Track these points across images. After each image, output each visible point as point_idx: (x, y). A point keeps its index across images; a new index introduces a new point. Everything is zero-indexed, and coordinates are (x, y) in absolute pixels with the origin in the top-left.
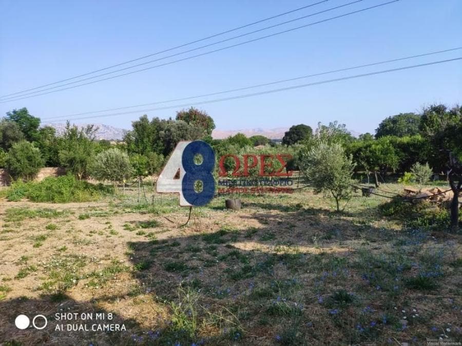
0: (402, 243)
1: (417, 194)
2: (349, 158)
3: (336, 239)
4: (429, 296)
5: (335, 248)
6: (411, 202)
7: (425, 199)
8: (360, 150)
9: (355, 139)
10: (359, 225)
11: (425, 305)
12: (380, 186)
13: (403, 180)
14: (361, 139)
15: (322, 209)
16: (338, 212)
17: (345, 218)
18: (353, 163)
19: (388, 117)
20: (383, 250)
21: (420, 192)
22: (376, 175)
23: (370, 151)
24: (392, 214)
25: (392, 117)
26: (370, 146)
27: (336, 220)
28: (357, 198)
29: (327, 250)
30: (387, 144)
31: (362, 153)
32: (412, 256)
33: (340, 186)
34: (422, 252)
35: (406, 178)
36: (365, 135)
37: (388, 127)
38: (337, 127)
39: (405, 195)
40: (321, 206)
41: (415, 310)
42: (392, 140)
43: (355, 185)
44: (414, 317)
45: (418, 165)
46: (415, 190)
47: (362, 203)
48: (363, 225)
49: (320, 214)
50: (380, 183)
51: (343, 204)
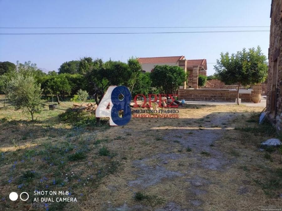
0: (70, 136)
1: (80, 107)
2: (38, 86)
3: (30, 139)
4: (82, 162)
5: (28, 145)
6: (77, 112)
7: (84, 110)
8: (47, 81)
9: (45, 74)
10: (46, 128)
11: (79, 168)
12: (61, 103)
13: (73, 99)
14: (49, 74)
15: (22, 120)
16: (33, 121)
17: (37, 125)
18: (41, 89)
19: (66, 62)
20: (59, 142)
21: (82, 106)
22: (58, 97)
23: (54, 82)
24: (66, 119)
25: (68, 62)
26: (53, 79)
27: (31, 126)
28: (46, 111)
29: (23, 147)
30: (64, 78)
31: (48, 83)
32: (75, 142)
33: (32, 104)
34: (80, 139)
35: (75, 98)
36: (52, 72)
37: (66, 68)
38: (30, 65)
39: (74, 107)
40: (21, 118)
41: (73, 173)
42: (67, 76)
43: (44, 103)
44: (72, 176)
45: (81, 91)
46: (79, 105)
47: (49, 114)
48: (48, 128)
49: (20, 124)
50: (61, 102)
51: (36, 116)
